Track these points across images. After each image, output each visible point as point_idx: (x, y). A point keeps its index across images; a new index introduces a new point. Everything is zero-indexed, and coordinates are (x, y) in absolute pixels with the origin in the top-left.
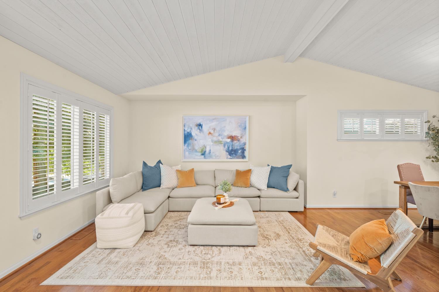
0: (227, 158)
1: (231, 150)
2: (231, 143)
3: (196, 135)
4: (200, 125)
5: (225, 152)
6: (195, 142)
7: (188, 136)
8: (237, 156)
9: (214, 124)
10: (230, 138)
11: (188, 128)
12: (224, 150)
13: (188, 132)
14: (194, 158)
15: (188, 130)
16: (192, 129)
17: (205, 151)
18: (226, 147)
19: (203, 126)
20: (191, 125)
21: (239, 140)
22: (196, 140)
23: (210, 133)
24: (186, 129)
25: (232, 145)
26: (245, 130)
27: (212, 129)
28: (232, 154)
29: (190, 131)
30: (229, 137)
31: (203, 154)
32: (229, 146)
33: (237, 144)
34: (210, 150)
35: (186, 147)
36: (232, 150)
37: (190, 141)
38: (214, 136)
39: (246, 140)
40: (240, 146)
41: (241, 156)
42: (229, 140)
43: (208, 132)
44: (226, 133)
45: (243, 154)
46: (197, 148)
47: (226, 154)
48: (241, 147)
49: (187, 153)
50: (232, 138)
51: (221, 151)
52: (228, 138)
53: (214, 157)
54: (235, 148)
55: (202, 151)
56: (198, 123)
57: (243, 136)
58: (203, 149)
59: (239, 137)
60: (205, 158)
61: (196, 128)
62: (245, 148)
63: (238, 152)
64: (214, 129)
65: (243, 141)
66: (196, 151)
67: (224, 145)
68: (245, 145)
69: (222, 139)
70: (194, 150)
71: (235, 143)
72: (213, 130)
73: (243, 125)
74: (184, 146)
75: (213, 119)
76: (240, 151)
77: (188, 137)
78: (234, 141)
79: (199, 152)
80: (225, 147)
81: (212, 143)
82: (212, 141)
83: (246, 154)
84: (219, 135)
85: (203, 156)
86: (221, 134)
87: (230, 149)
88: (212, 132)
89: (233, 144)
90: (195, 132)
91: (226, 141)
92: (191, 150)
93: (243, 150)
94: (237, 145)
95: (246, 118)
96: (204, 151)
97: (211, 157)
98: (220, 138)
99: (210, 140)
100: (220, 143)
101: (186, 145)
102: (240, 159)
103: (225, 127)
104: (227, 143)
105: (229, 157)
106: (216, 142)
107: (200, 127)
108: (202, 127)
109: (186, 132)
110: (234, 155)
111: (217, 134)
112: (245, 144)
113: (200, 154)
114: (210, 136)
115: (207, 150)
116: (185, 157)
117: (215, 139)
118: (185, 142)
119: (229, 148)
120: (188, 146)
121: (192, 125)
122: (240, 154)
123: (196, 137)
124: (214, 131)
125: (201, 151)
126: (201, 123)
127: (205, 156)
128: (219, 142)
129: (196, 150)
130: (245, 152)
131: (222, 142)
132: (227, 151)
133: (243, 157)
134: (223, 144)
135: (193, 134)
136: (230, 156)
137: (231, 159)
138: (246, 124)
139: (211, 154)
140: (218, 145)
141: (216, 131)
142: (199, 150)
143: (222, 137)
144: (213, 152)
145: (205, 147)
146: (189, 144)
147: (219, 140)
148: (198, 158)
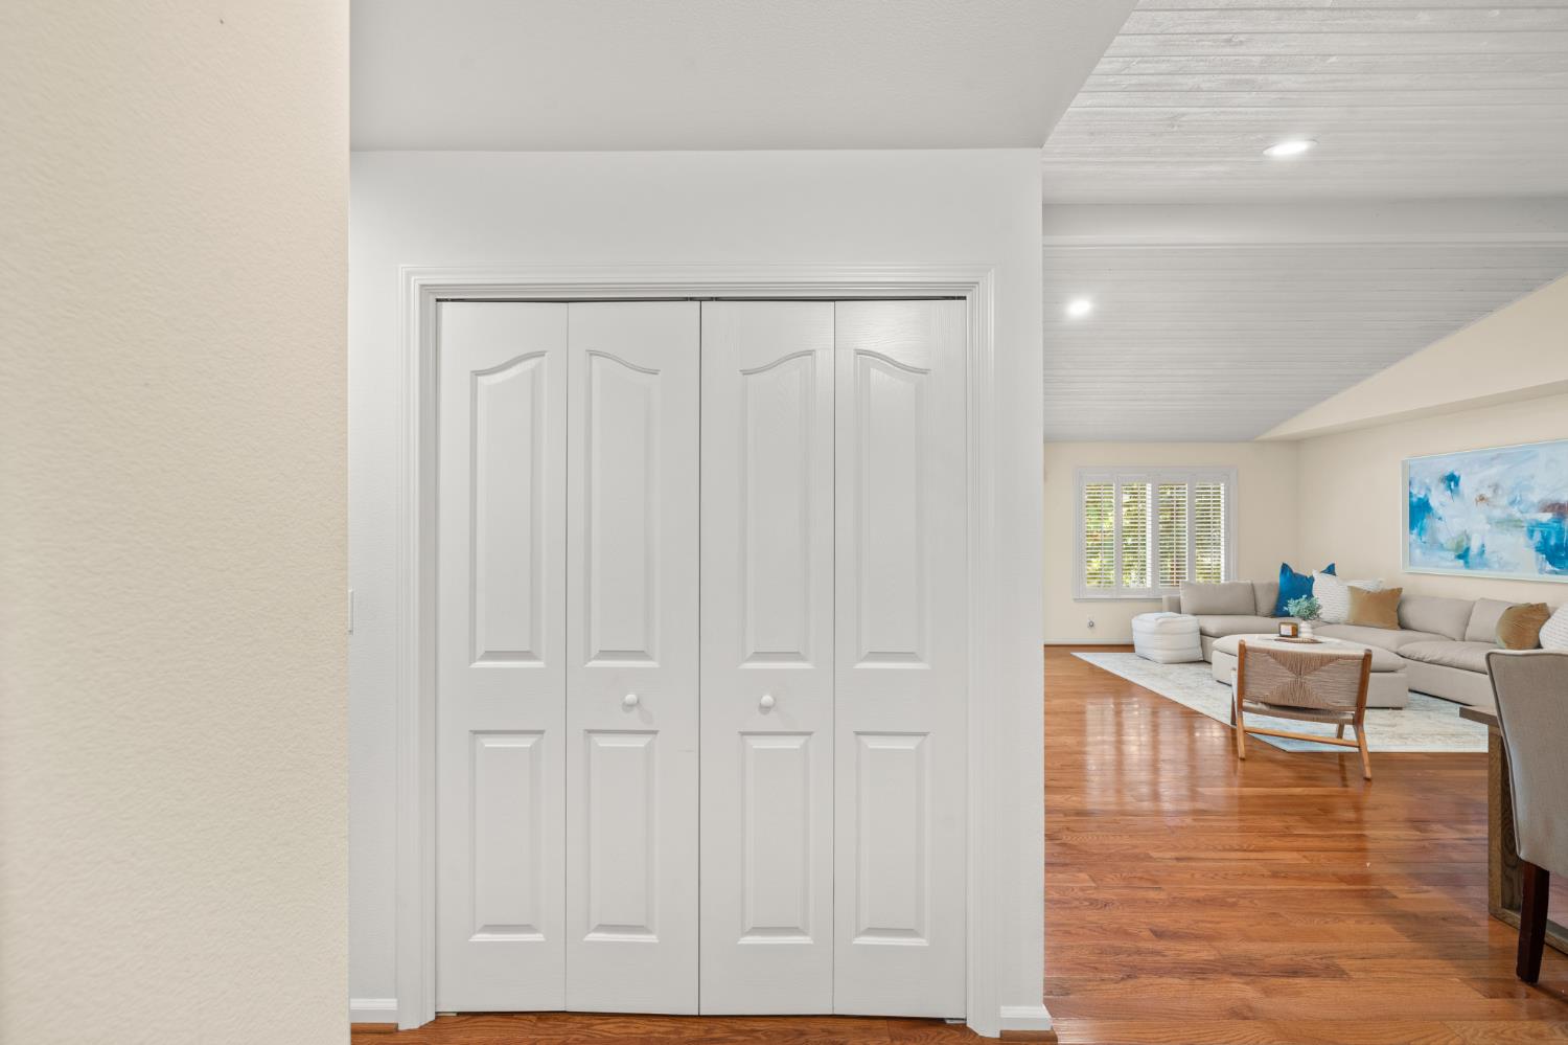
0: (1541, 571)
1: (1556, 545)
2: (1555, 525)
3: (1442, 505)
4: (1452, 480)
5: (1533, 553)
6: (1439, 524)
7: (1419, 507)
9: (1493, 472)
10: (1552, 511)
11: (1421, 488)
12: (1528, 546)
13: (1420, 499)
14: (1439, 567)
15: (1419, 493)
16: (1430, 490)
17: (1468, 549)
18: (1537, 536)
19: (1462, 481)
20: (1427, 481)
22: (1440, 519)
23: (1482, 498)
24: (1414, 491)
25: (1561, 532)
27: (1489, 487)
28: (1561, 558)
29: (1426, 495)
30: (1549, 507)
31: (1460, 557)
32: (1549, 533)
34: (1483, 546)
35: (1414, 537)
36: (1558, 547)
37: (1425, 520)
38: (1494, 506)
42: (1547, 517)
43: (1475, 496)
44: (1536, 497)
46: (1442, 538)
47: (1537, 559)
49: (1418, 552)
50: (1561, 510)
51: (1515, 549)
52: (1545, 511)
53: (1496, 566)
55: (1459, 545)
56: (1447, 474)
58: (1462, 541)
60: (1467, 566)
61: (1442, 486)
64: (1496, 487)
66: (1441, 547)
67: (1531, 533)
69: (1522, 512)
70: (1436, 544)
72: (1491, 489)
74: (1411, 533)
75: (1493, 459)
77: (1419, 511)
79: (1448, 550)
80: (1531, 536)
81: (1487, 527)
82: (1489, 520)
84: (1513, 503)
85: (1461, 562)
86: (1518, 498)
87: (1553, 542)
88: (1488, 494)
89: (1561, 528)
90: (1438, 498)
91: (1536, 520)
92: (1428, 545)
96: (1465, 547)
97: (1485, 565)
98: (1515, 512)
99: (1483, 516)
100: (1516, 526)
101: (1415, 531)
103: (1533, 477)
104: (1540, 524)
105: (1549, 567)
106: (1500, 523)
107: (1452, 484)
108: (1457, 484)
109: (1414, 500)
110: (1567, 563)
111: (1504, 501)
113: (1452, 555)
114: (1482, 505)
115: (1475, 546)
116: (1411, 561)
117: (1497, 513)
118: (1412, 526)
119: (1545, 539)
120: (1419, 534)
121: (1432, 479)
123: (1441, 512)
124: (1494, 491)
125: (1454, 546)
126: (1456, 474)
127: (1466, 562)
128: (1511, 523)
129: (1442, 545)
131: (1522, 522)
132: (1538, 550)
134: (1525, 529)
135: (1433, 503)
136: (1552, 564)
137: (1556, 573)
139: (1485, 556)
140: (1508, 530)
141: (1500, 492)
142: (1451, 545)
143: (1522, 507)
144: (1494, 552)
145: (1468, 539)
146: (1422, 529)
147: (1510, 515)
148: (1450, 565)
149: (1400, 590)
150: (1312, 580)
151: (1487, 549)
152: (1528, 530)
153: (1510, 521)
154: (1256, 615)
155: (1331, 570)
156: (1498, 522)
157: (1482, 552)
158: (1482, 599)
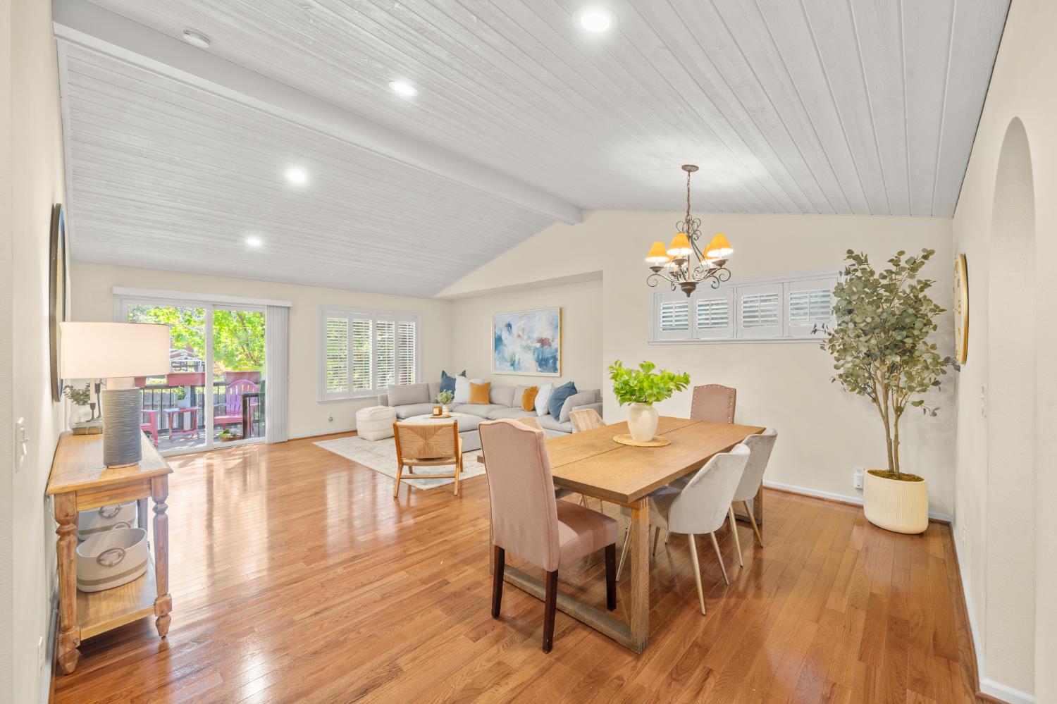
0: (537, 371)
2: (541, 349)
3: (506, 338)
4: (509, 325)
5: (534, 362)
6: (504, 347)
7: (498, 339)
8: (548, 367)
9: (523, 323)
10: (540, 342)
11: (499, 330)
12: (533, 359)
13: (498, 336)
14: (505, 370)
16: (501, 330)
17: (514, 361)
18: (536, 354)
19: (513, 327)
21: (549, 345)
23: (519, 336)
24: (497, 331)
25: (543, 352)
26: (556, 328)
27: (521, 330)
28: (543, 364)
29: (500, 334)
30: (539, 340)
31: (512, 365)
32: (540, 353)
33: (548, 350)
34: (519, 359)
35: (496, 355)
36: (542, 360)
37: (500, 346)
38: (523, 340)
39: (557, 345)
40: (552, 353)
41: (552, 367)
42: (538, 345)
43: (517, 334)
44: (535, 336)
45: (555, 365)
46: (506, 356)
47: (536, 365)
48: (552, 355)
49: (498, 363)
50: (543, 342)
51: (529, 360)
52: (538, 342)
53: (523, 369)
54: (546, 356)
55: (511, 360)
56: (508, 323)
57: (554, 339)
58: (513, 357)
59: (550, 341)
60: (514, 369)
61: (506, 329)
62: (557, 357)
63: (549, 362)
64: (523, 330)
65: (553, 346)
66: (506, 361)
68: (557, 353)
69: (531, 343)
70: (504, 359)
71: (545, 350)
73: (554, 322)
74: (495, 353)
75: (523, 316)
76: (551, 361)
77: (498, 341)
78: (545, 347)
79: (509, 362)
80: (534, 355)
81: (520, 350)
82: (521, 347)
83: (558, 365)
84: (529, 338)
85: (512, 368)
86: (530, 336)
87: (540, 357)
88: (521, 333)
90: (505, 335)
91: (535, 347)
92: (501, 359)
93: (555, 359)
94: (548, 352)
95: (557, 311)
97: (520, 369)
99: (519, 345)
100: (530, 350)
101: (497, 352)
102: (552, 372)
103: (534, 326)
104: (537, 349)
105: (539, 369)
106: (524, 348)
107: (509, 328)
108: (511, 328)
109: (496, 336)
110: (545, 367)
111: (526, 337)
112: (556, 351)
113: (509, 364)
114: (519, 339)
115: (517, 359)
116: (495, 368)
117: (524, 343)
118: (495, 350)
119: (538, 356)
120: (498, 354)
121: (502, 325)
122: (551, 365)
123: (505, 342)
124: (523, 332)
126: (511, 323)
127: (514, 368)
129: (506, 359)
130: (557, 362)
131: (531, 347)
132: (537, 361)
133: (556, 369)
135: (503, 338)
136: (540, 367)
137: (542, 372)
138: (557, 320)
139: (521, 364)
140: (527, 351)
141: (525, 333)
142: (509, 359)
143: (531, 340)
144: (523, 362)
145: (515, 356)
146: (499, 351)
147: (528, 344)
148: (508, 369)
149: (490, 383)
150: (454, 380)
151: (521, 361)
152: (533, 351)
153: (528, 347)
154: (429, 402)
155: (464, 374)
157: (519, 363)
158: (519, 386)
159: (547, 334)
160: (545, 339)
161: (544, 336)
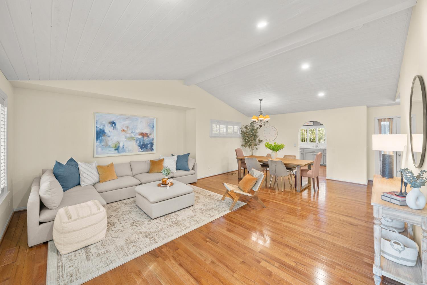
0: (139, 151)
2: (142, 139)
3: (110, 132)
4: (113, 123)
6: (109, 139)
7: (100, 132)
8: (147, 149)
9: (127, 123)
11: (101, 125)
12: (136, 145)
13: (100, 129)
14: (107, 154)
15: (100, 127)
16: (104, 126)
17: (119, 147)
18: (138, 142)
19: (117, 124)
20: (104, 123)
21: (148, 137)
22: (109, 136)
23: (123, 130)
24: (98, 126)
25: (143, 141)
26: (153, 128)
27: (125, 127)
28: (143, 148)
29: (103, 128)
31: (116, 150)
32: (141, 141)
34: (124, 145)
35: (98, 143)
36: (143, 145)
37: (103, 137)
38: (127, 133)
39: (154, 137)
40: (149, 141)
41: (150, 149)
42: (140, 137)
43: (121, 130)
44: (138, 131)
45: (152, 147)
46: (110, 143)
47: (138, 148)
48: (151, 142)
49: (100, 149)
50: (143, 135)
51: (133, 146)
52: (140, 135)
53: (128, 151)
54: (146, 143)
55: (116, 146)
56: (112, 121)
57: (152, 133)
58: (117, 144)
59: (149, 134)
60: (118, 152)
61: (110, 125)
62: (153, 143)
63: (148, 146)
64: (127, 127)
65: (151, 137)
66: (110, 147)
67: (137, 141)
68: (153, 141)
69: (134, 135)
70: (107, 146)
71: (145, 139)
73: (151, 125)
74: (96, 142)
75: (127, 118)
76: (149, 145)
77: (100, 134)
78: (145, 138)
79: (113, 148)
81: (125, 139)
82: (126, 137)
83: (154, 147)
84: (132, 132)
85: (117, 151)
86: (134, 131)
87: (142, 143)
88: (125, 129)
90: (108, 129)
91: (138, 138)
92: (104, 146)
93: (152, 144)
94: (147, 140)
95: (153, 120)
96: (118, 146)
97: (124, 151)
98: (133, 135)
99: (124, 136)
100: (133, 139)
101: (98, 141)
102: (149, 151)
103: (137, 125)
104: (139, 139)
106: (129, 138)
107: (114, 125)
108: (115, 125)
109: (98, 129)
110: (145, 149)
111: (130, 132)
112: (153, 139)
113: (113, 149)
114: (124, 133)
115: (121, 146)
116: (97, 153)
117: (128, 135)
118: (97, 138)
119: (140, 143)
120: (100, 142)
122: (150, 148)
123: (109, 134)
124: (127, 128)
125: (114, 146)
126: (115, 121)
128: (132, 138)
129: (110, 146)
130: (153, 146)
131: (134, 138)
132: (138, 146)
133: (152, 150)
134: (135, 140)
135: (106, 131)
136: (141, 149)
137: (142, 152)
138: (153, 124)
139: (124, 148)
140: (131, 140)
141: (129, 129)
143: (135, 134)
144: (127, 147)
145: (119, 143)
146: (101, 140)
147: (132, 136)
148: (112, 152)
149: (112, 163)
152: (136, 140)
153: (131, 138)
156: (128, 138)
157: (123, 147)
159: (146, 131)
160: (145, 133)
161: (144, 132)
